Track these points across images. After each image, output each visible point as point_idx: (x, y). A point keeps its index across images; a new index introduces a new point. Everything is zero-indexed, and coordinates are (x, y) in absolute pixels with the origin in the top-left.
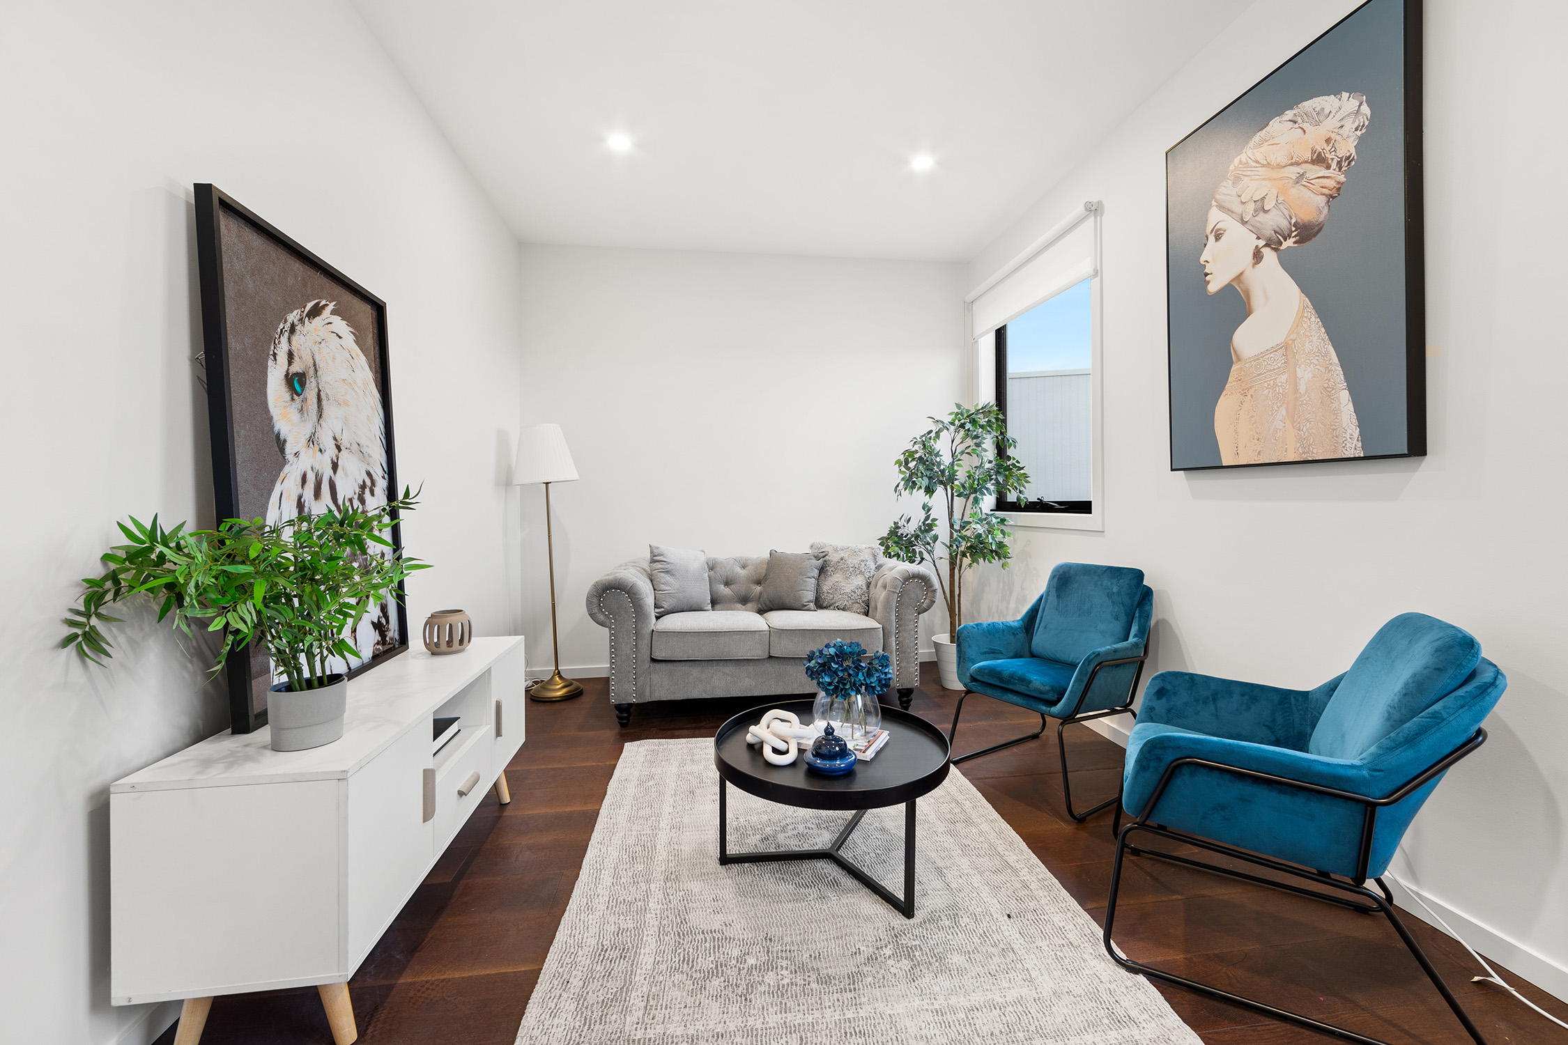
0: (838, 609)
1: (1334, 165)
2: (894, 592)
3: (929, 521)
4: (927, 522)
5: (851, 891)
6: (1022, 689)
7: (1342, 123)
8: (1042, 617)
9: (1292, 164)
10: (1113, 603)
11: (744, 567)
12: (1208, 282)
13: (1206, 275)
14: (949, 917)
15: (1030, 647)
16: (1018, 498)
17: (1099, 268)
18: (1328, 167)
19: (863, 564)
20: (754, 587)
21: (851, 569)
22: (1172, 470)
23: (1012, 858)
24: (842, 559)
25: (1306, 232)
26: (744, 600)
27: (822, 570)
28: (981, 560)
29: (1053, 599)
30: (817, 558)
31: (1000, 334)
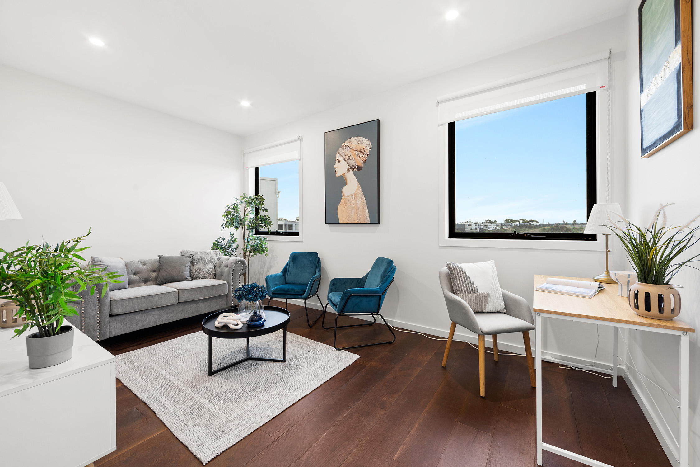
0: (202, 278)
1: (365, 155)
2: (232, 268)
3: (233, 239)
4: (232, 240)
5: (263, 364)
6: (293, 293)
7: (367, 146)
8: (289, 270)
9: (356, 150)
10: (311, 263)
11: (144, 264)
12: (336, 173)
13: (336, 171)
14: (295, 358)
15: (285, 281)
16: (268, 230)
17: (301, 158)
18: (364, 155)
19: (212, 258)
20: (152, 274)
21: (207, 261)
22: (326, 223)
23: (301, 341)
24: (201, 257)
25: (359, 168)
26: (146, 281)
27: (192, 262)
28: (257, 253)
29: (292, 264)
30: (189, 257)
31: (257, 170)
